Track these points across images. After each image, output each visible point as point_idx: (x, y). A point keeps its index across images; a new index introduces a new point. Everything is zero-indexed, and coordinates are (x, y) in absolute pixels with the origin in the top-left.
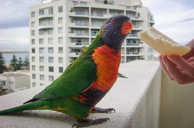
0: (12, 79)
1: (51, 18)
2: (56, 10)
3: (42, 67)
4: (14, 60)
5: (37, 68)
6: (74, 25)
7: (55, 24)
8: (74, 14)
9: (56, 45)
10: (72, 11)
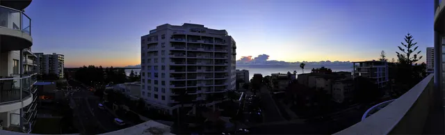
0: (129, 88)
1: (156, 44)
2: (160, 38)
3: (149, 81)
4: (132, 73)
5: (146, 81)
6: (173, 48)
7: (158, 48)
8: (173, 40)
9: (160, 64)
10: (172, 38)
